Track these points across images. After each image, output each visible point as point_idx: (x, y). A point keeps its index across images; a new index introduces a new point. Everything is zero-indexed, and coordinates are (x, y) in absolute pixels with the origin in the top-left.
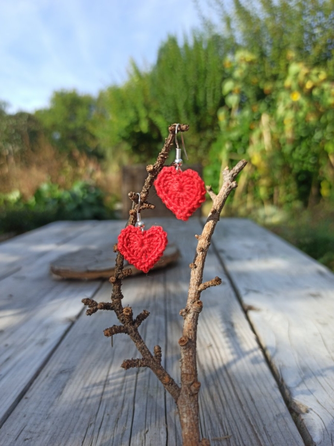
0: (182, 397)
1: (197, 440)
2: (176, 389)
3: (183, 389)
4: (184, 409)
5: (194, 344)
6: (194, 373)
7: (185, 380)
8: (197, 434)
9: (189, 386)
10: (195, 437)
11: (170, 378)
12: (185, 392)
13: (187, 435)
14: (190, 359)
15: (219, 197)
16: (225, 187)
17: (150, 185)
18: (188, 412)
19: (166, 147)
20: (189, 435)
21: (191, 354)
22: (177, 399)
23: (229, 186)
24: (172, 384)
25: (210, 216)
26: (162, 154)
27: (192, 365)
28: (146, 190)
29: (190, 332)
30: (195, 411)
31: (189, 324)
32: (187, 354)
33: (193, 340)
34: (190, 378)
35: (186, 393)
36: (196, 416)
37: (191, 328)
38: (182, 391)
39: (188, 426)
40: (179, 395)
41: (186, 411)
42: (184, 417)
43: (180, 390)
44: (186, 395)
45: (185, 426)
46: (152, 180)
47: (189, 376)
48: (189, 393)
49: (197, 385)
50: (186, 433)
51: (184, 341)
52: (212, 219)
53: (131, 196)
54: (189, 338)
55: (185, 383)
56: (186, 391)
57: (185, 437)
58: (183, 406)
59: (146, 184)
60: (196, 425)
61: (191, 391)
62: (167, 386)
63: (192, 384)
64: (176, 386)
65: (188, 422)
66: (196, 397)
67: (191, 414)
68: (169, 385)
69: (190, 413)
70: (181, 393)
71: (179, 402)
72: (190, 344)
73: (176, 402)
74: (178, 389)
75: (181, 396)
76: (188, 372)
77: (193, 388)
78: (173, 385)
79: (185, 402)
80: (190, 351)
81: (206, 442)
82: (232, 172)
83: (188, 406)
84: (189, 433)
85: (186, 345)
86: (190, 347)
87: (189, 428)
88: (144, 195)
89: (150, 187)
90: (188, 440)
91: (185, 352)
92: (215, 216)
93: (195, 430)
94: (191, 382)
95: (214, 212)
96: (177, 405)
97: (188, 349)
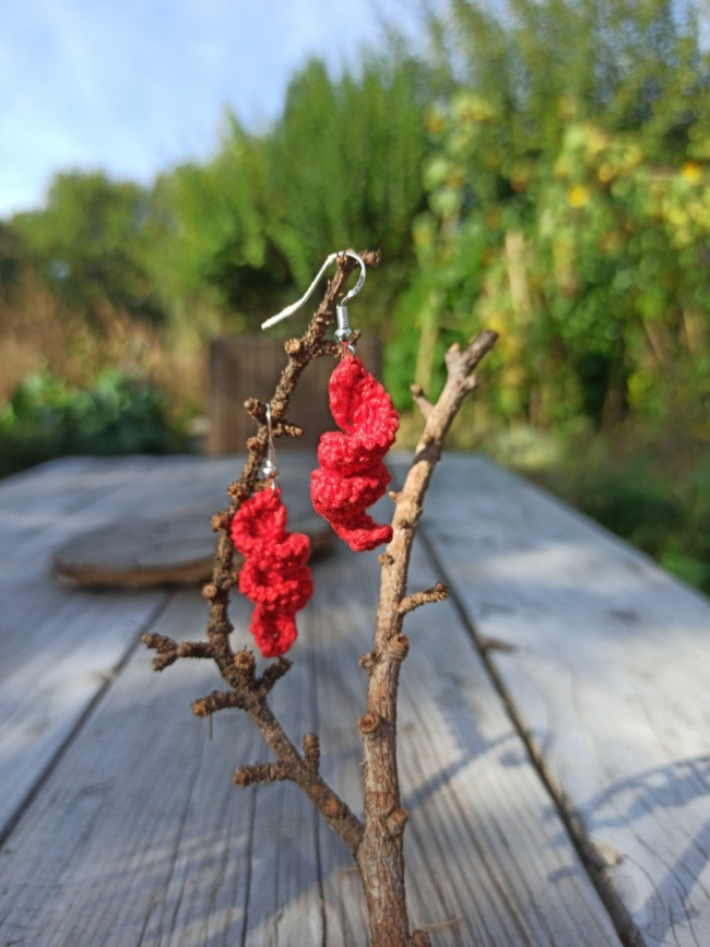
0: (369, 844)
1: (403, 935)
2: (354, 826)
3: (369, 825)
4: (374, 869)
5: (391, 729)
6: (393, 790)
7: (373, 806)
8: (401, 920)
9: (383, 820)
10: (399, 929)
11: (339, 803)
12: (373, 833)
13: (381, 925)
14: (383, 761)
15: (439, 411)
16: (452, 388)
17: (292, 385)
18: (381, 875)
19: (329, 301)
20: (385, 924)
21: (385, 750)
22: (356, 849)
23: (461, 387)
24: (344, 817)
25: (422, 452)
26: (321, 315)
27: (388, 773)
28: (284, 396)
29: (383, 702)
30: (398, 873)
31: (380, 685)
32: (377, 750)
33: (389, 719)
34: (386, 802)
35: (378, 835)
36: (399, 884)
37: (384, 694)
38: (367, 831)
39: (383, 906)
40: (361, 840)
41: (378, 873)
42: (373, 887)
43: (362, 828)
44: (375, 839)
45: (376, 905)
46: (297, 373)
47: (382, 798)
48: (383, 834)
49: (400, 818)
50: (379, 921)
51: (370, 722)
52: (425, 459)
53: (251, 408)
54: (381, 718)
55: (374, 813)
56: (377, 830)
57: (377, 929)
58: (369, 863)
59: (283, 382)
60: (399, 904)
61: (387, 829)
62: (334, 819)
63: (389, 814)
64: (354, 819)
65: (383, 895)
66: (398, 842)
67: (389, 880)
68: (338, 817)
69: (385, 878)
70: (365, 835)
71: (361, 855)
72: (383, 728)
73: (355, 855)
74: (357, 826)
75: (365, 841)
76: (380, 790)
77: (392, 824)
78: (347, 818)
79: (374, 853)
80: (384, 744)
81: (422, 938)
82: (466, 356)
83: (382, 861)
84: (385, 919)
85: (375, 731)
86: (382, 736)
87: (386, 909)
88: (279, 406)
89: (293, 388)
90: (384, 936)
91: (374, 747)
92: (433, 451)
93: (398, 913)
94: (388, 810)
95: (430, 443)
96: (357, 860)
97: (378, 740)
